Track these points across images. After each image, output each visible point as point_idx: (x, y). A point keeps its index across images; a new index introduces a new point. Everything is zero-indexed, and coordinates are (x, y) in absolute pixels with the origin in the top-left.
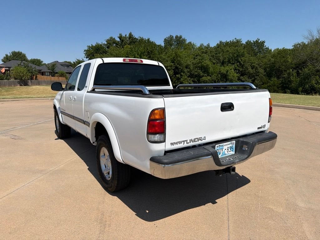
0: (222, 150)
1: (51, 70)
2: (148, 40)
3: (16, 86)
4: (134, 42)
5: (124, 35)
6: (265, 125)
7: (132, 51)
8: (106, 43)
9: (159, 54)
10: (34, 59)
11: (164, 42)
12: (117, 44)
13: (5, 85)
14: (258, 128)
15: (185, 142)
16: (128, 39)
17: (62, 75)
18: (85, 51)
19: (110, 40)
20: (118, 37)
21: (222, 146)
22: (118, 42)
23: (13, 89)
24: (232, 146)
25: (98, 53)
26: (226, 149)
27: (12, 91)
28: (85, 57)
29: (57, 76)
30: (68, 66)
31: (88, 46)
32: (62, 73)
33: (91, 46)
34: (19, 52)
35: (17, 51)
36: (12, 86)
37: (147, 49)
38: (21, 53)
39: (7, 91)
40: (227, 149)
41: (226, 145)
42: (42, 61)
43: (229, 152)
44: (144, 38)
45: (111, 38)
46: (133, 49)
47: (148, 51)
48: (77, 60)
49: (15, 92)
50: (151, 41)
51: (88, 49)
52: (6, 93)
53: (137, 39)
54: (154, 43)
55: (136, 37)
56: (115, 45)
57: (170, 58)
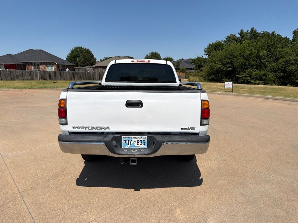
0: (131, 142)
1: (176, 66)
2: (273, 33)
4: (255, 37)
5: (245, 31)
6: (195, 127)
7: (249, 46)
8: (226, 40)
9: (282, 48)
10: (167, 58)
11: (293, 33)
12: (236, 41)
14: (182, 129)
15: (87, 128)
16: (249, 34)
17: (183, 70)
18: (205, 48)
19: (230, 37)
20: (238, 34)
21: (130, 138)
22: (238, 39)
24: (143, 140)
25: (217, 50)
26: (135, 142)
28: (204, 54)
29: (179, 72)
30: (190, 63)
31: (209, 44)
32: (182, 69)
33: (211, 44)
34: (155, 53)
35: (154, 52)
37: (268, 43)
38: (157, 53)
40: (137, 142)
41: (136, 138)
42: (173, 59)
43: (139, 145)
44: (268, 32)
45: (232, 35)
46: (251, 44)
47: (268, 45)
48: (197, 57)
50: (277, 34)
51: (209, 47)
53: (259, 34)
54: (280, 35)
55: (259, 32)
56: (234, 41)
57: (296, 51)
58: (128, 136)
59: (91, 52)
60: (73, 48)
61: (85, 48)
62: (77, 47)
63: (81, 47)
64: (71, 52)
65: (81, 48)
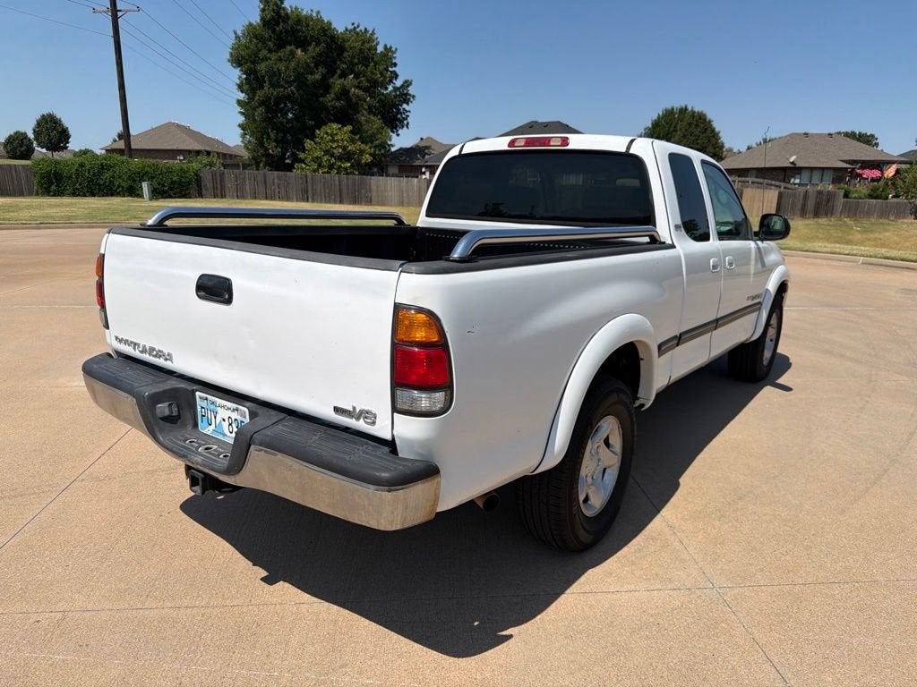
0: (215, 418)
3: (904, 218)
6: (374, 414)
13: (868, 214)
14: (337, 410)
15: (137, 348)
21: (216, 404)
23: (888, 227)
26: (224, 420)
27: (880, 232)
36: (888, 219)
39: (865, 231)
40: (226, 422)
41: (224, 407)
49: (887, 234)
52: (858, 236)
58: (209, 397)
59: (710, 122)
60: (661, 114)
61: (696, 110)
62: (673, 109)
63: (686, 109)
64: (652, 124)
65: (683, 111)
